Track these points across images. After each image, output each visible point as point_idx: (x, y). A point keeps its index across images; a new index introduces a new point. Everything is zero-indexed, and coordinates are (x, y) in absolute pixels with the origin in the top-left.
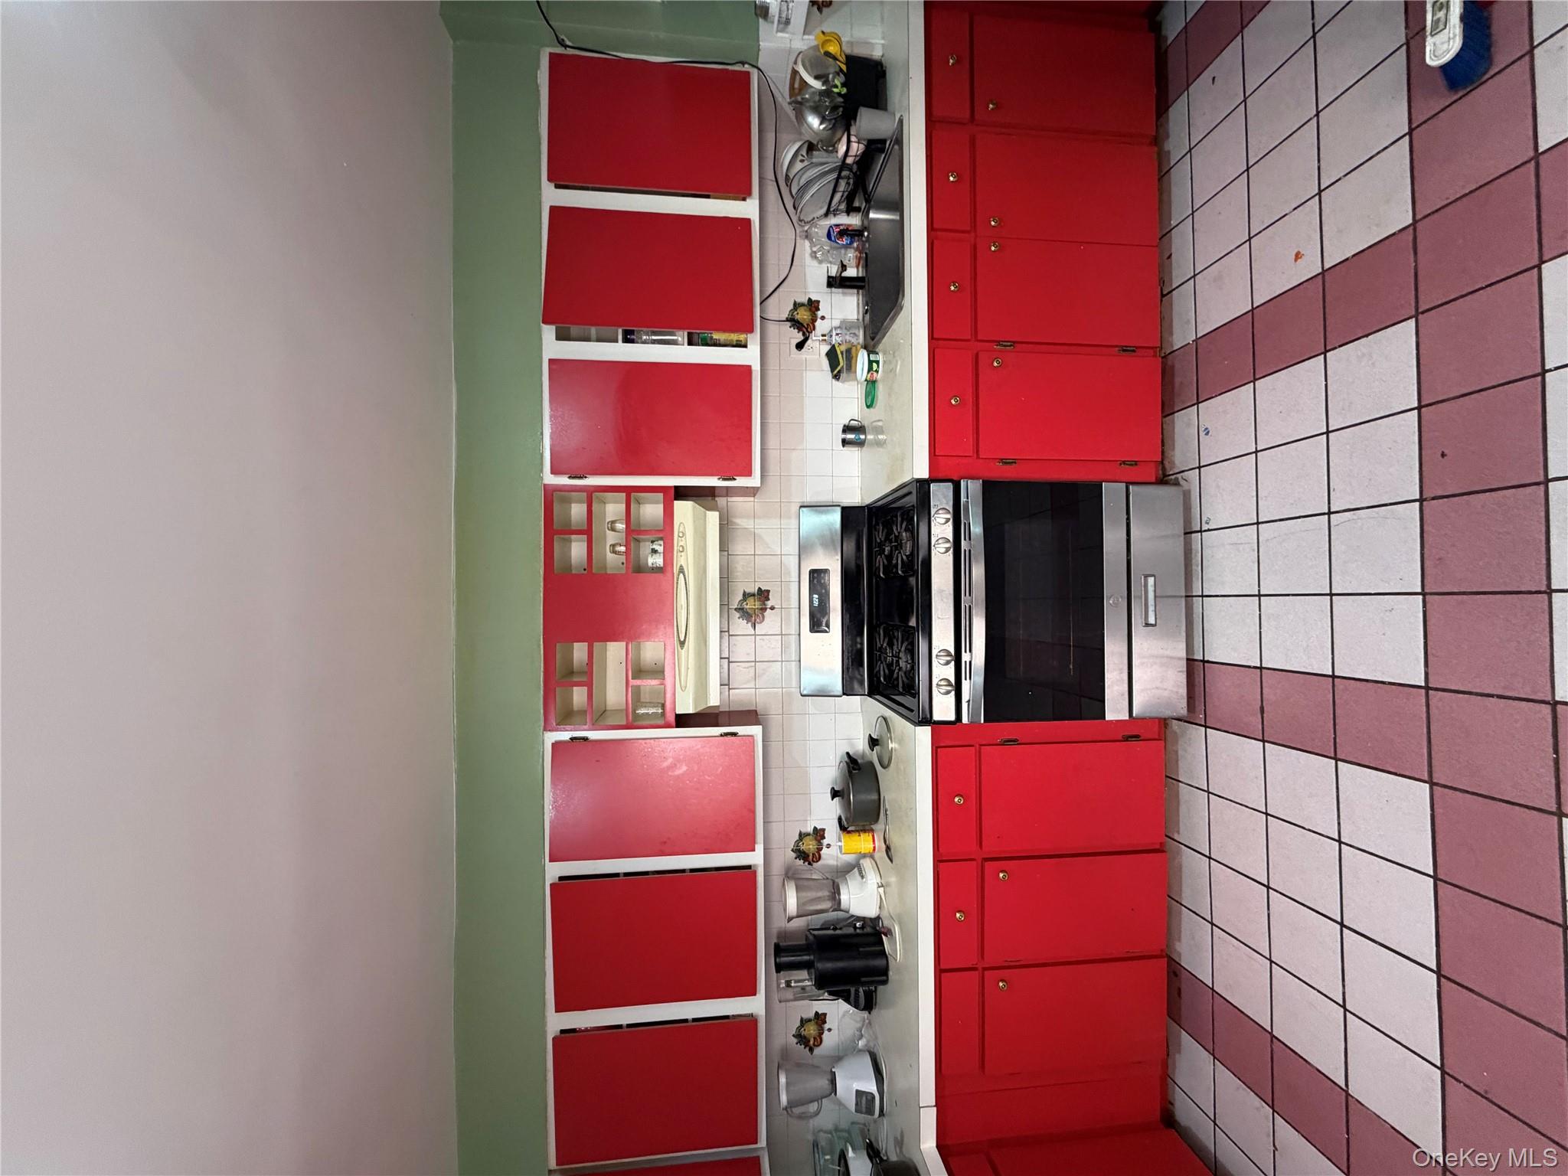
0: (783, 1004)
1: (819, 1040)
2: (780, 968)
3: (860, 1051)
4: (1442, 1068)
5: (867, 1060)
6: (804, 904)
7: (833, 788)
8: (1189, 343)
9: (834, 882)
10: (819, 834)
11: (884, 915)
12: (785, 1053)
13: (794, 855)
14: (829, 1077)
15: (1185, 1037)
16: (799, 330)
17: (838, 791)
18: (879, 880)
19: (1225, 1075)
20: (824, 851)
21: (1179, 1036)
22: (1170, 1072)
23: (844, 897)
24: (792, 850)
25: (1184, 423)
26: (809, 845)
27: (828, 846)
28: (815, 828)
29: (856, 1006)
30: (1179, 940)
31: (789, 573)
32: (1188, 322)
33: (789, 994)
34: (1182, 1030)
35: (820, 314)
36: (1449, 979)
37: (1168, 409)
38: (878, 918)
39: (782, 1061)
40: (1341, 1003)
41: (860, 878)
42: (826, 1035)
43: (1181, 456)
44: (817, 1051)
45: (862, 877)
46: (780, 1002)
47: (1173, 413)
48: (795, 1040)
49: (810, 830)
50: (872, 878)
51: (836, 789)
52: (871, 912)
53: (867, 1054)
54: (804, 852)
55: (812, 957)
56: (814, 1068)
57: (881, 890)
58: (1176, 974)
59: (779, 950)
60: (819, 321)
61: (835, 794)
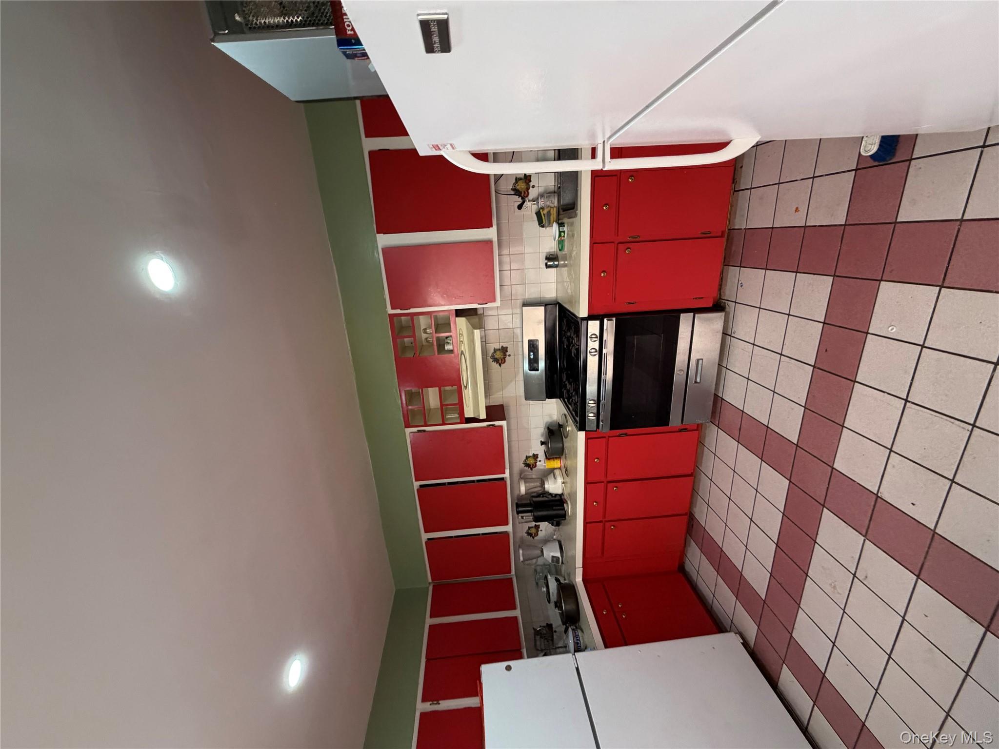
0: (521, 524)
1: (537, 534)
2: (518, 513)
3: (554, 540)
4: (771, 574)
5: (557, 544)
6: (528, 490)
7: (541, 441)
8: (741, 229)
9: (542, 480)
10: (535, 457)
11: (566, 492)
12: (522, 540)
13: (524, 465)
14: (541, 550)
15: (693, 543)
16: (520, 196)
17: (544, 442)
18: (562, 480)
19: (703, 557)
20: (538, 463)
21: (690, 541)
22: (685, 552)
23: (546, 486)
24: (523, 463)
25: (733, 273)
26: (531, 461)
27: (540, 461)
28: (534, 454)
29: (552, 525)
30: (695, 507)
31: (517, 337)
32: (743, 216)
33: (523, 520)
34: (692, 540)
35: (531, 184)
36: (779, 547)
37: (727, 263)
38: (562, 494)
39: (521, 544)
40: (746, 545)
41: (553, 479)
42: (540, 533)
43: (729, 292)
44: (535, 538)
45: (555, 479)
46: (519, 523)
47: (729, 266)
48: (526, 534)
49: (531, 455)
50: (560, 480)
51: (543, 441)
52: (559, 492)
53: (557, 542)
54: (528, 464)
55: (532, 508)
56: (535, 547)
57: (563, 485)
58: (692, 519)
59: (518, 506)
60: (531, 189)
61: (542, 443)
